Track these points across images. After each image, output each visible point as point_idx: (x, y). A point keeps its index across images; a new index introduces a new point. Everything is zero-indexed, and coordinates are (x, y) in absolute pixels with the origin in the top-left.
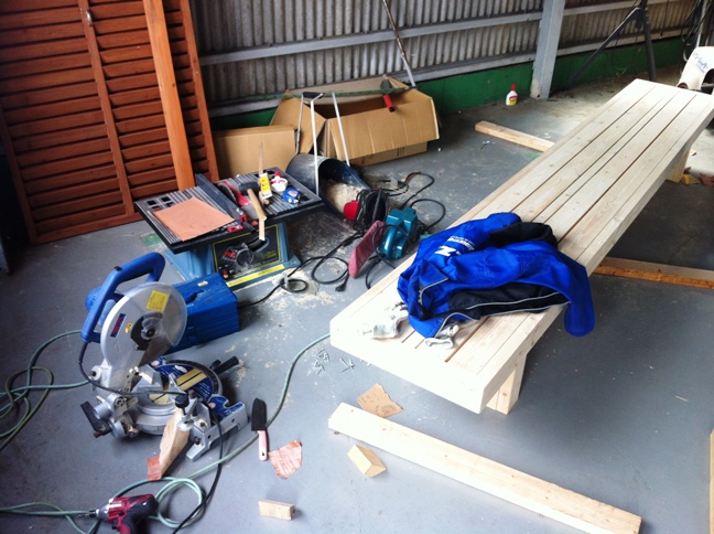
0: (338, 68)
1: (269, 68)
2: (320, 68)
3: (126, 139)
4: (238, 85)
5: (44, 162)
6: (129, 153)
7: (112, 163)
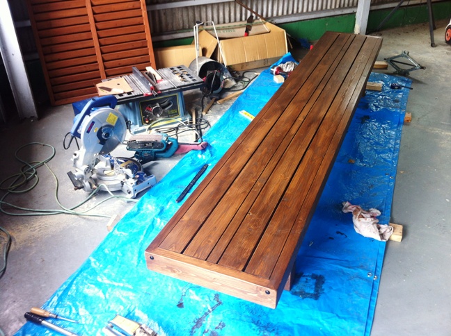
0: (232, 14)
1: (191, 14)
2: (221, 14)
3: (105, 49)
4: (172, 23)
5: (59, 60)
6: (107, 57)
7: (97, 62)
